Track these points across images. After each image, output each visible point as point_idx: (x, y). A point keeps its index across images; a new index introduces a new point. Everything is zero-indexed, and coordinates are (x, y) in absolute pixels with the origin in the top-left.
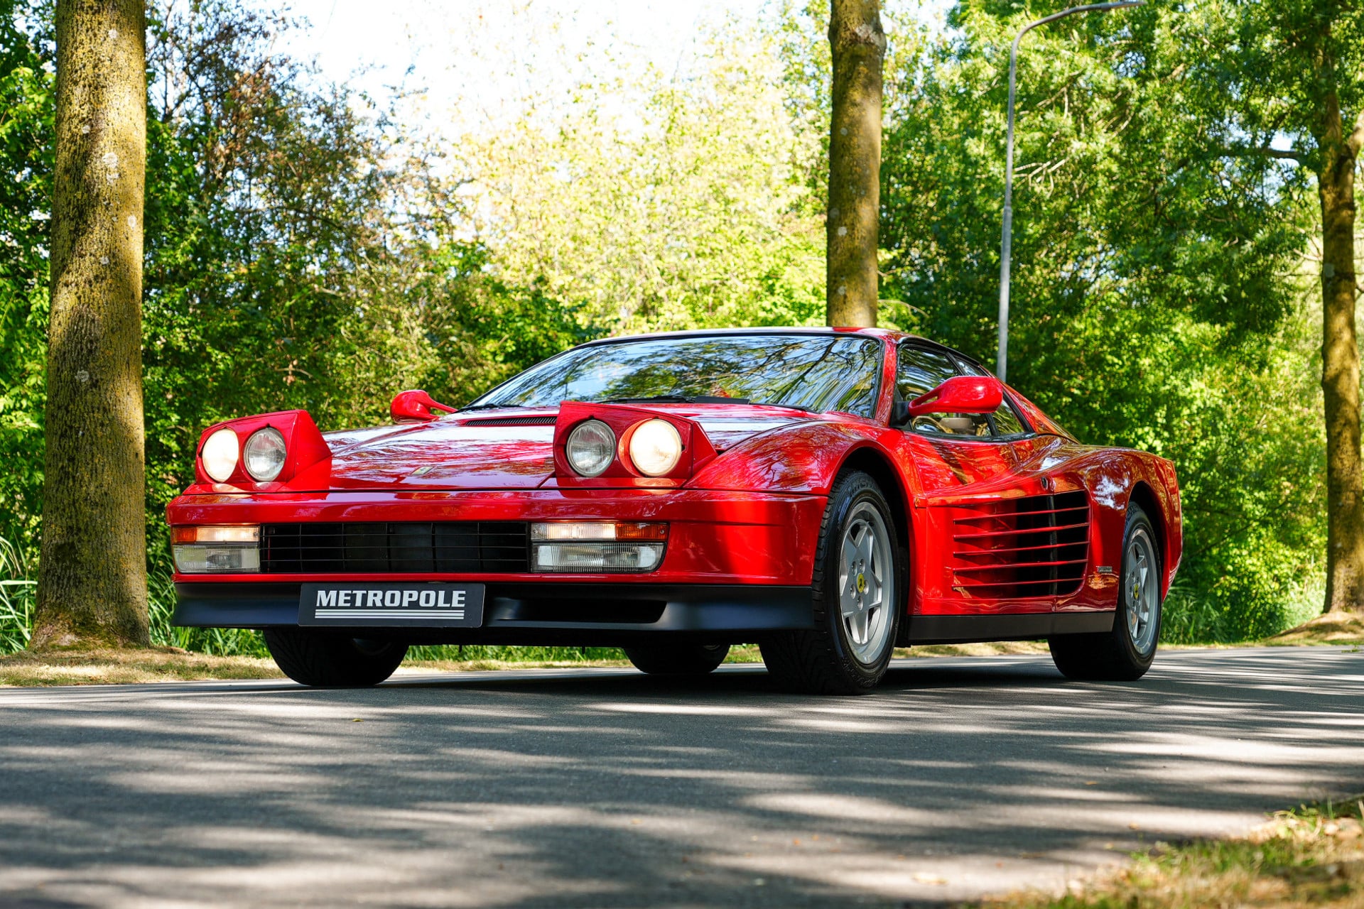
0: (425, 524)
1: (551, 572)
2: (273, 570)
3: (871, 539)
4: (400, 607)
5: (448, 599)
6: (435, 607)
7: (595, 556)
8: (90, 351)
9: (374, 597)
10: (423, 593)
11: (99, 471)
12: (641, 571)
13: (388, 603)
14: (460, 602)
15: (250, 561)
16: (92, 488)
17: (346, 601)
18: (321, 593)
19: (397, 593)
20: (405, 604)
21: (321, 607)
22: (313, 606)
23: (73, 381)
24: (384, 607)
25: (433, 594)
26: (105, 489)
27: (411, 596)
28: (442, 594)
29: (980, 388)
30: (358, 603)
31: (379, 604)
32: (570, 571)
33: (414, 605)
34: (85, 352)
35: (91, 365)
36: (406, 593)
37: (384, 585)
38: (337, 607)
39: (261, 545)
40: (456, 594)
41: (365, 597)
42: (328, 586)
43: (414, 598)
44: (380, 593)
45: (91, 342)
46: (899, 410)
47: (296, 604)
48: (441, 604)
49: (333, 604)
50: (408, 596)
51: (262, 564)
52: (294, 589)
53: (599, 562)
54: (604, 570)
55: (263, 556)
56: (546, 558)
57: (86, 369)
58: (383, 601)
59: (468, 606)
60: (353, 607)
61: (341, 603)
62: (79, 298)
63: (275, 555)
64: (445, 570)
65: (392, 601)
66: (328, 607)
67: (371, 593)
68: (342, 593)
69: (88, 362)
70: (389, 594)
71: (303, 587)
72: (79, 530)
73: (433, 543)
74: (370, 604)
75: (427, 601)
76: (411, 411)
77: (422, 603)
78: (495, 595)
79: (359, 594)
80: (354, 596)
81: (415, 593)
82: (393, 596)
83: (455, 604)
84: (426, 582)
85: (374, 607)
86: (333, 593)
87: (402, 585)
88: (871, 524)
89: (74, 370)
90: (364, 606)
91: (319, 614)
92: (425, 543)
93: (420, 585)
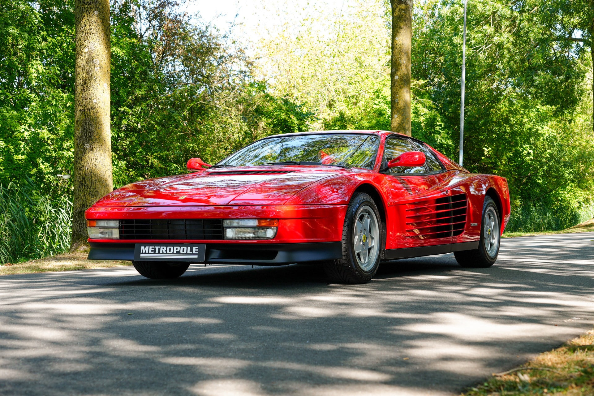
0: (182, 220)
1: (232, 239)
2: (125, 238)
3: (369, 220)
4: (173, 253)
5: (191, 250)
6: (186, 253)
7: (249, 233)
8: (90, 136)
9: (163, 249)
10: (182, 248)
11: (94, 183)
12: (268, 238)
13: (168, 252)
14: (196, 251)
15: (116, 235)
16: (92, 189)
17: (152, 251)
18: (143, 248)
19: (172, 248)
20: (175, 252)
21: (143, 253)
22: (139, 253)
23: (83, 148)
24: (167, 253)
25: (185, 248)
26: (97, 189)
27: (177, 249)
28: (189, 248)
29: (417, 156)
30: (157, 252)
31: (165, 252)
32: (240, 239)
33: (178, 253)
34: (88, 137)
35: (90, 142)
36: (175, 248)
37: (167, 244)
38: (148, 253)
39: (120, 228)
40: (194, 248)
41: (159, 249)
42: (145, 245)
43: (178, 250)
44: (165, 248)
45: (90, 133)
46: (384, 165)
47: (133, 251)
48: (189, 252)
49: (147, 252)
50: (176, 249)
51: (120, 235)
52: (132, 246)
53: (251, 235)
54: (253, 239)
55: (120, 232)
56: (230, 233)
57: (88, 143)
58: (166, 251)
59: (199, 252)
60: (155, 253)
61: (150, 252)
62: (85, 116)
63: (126, 232)
64: (191, 238)
65: (170, 251)
66: (145, 253)
67: (162, 248)
68: (151, 247)
69: (89, 141)
70: (168, 248)
71: (136, 245)
72: (87, 206)
73: (185, 228)
74: (161, 252)
75: (183, 251)
76: (195, 167)
77: (181, 252)
78: (209, 249)
79: (157, 248)
80: (155, 249)
81: (179, 248)
82: (170, 249)
83: (194, 252)
84: (183, 243)
85: (163, 253)
86: (147, 247)
87: (174, 244)
88: (369, 214)
89: (84, 144)
90: (159, 253)
91: (142, 256)
92: (183, 228)
93: (180, 244)
